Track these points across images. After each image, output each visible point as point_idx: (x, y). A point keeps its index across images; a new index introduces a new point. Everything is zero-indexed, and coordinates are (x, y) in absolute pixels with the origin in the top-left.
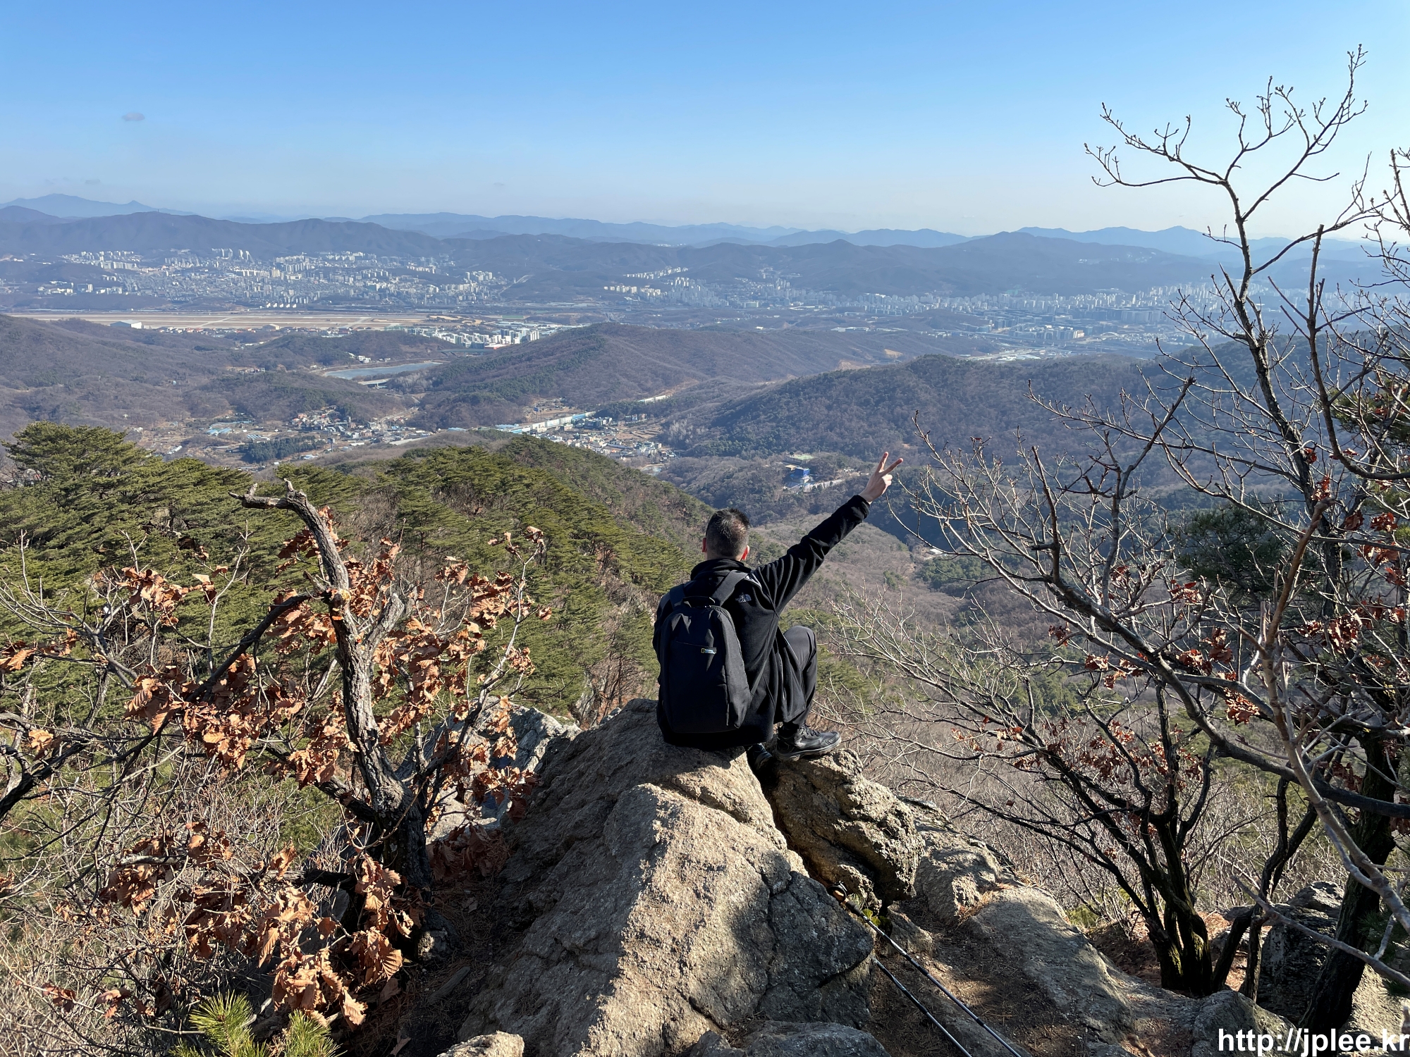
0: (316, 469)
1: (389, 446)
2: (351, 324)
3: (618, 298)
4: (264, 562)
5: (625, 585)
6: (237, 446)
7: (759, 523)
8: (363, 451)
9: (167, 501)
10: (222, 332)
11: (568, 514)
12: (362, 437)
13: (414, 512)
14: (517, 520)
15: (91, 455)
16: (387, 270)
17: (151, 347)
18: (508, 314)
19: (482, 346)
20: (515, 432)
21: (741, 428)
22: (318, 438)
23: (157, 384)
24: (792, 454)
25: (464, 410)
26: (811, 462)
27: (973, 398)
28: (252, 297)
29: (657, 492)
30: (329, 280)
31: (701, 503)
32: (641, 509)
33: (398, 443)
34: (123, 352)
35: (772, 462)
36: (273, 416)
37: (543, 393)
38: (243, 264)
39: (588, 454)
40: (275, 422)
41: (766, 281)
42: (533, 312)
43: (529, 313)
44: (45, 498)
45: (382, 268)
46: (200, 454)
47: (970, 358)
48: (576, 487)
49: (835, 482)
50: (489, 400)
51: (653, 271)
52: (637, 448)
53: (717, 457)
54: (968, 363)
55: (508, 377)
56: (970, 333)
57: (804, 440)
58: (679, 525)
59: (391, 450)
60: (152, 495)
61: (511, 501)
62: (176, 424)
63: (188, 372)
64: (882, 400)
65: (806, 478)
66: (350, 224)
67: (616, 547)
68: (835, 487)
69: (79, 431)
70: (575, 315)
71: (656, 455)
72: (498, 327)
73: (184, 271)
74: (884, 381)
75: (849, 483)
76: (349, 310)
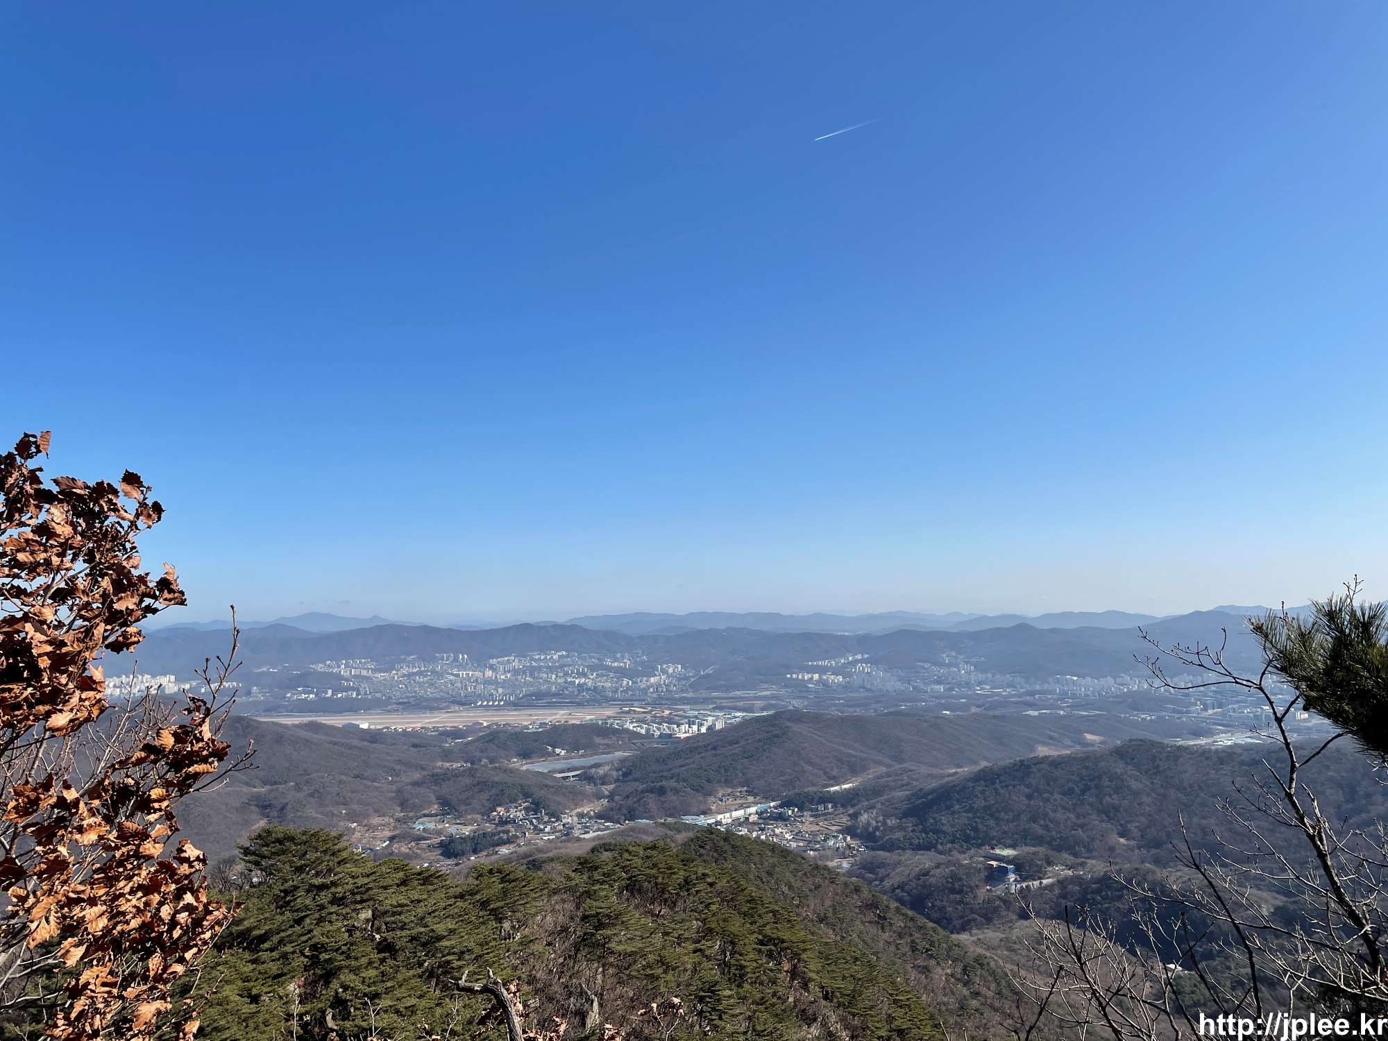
0: (508, 868)
1: (578, 839)
2: (550, 718)
3: (800, 687)
4: (453, 968)
5: (815, 1001)
6: (438, 840)
7: (963, 929)
8: (553, 845)
9: (371, 903)
10: (435, 729)
11: (752, 916)
12: (554, 831)
13: (598, 913)
14: (700, 923)
15: (311, 856)
16: (586, 666)
17: (374, 745)
18: (695, 703)
19: (670, 736)
20: (699, 823)
21: (934, 819)
22: (513, 832)
23: (374, 781)
24: (993, 848)
25: (652, 801)
26: (1015, 858)
27: (1191, 786)
28: (465, 696)
29: (847, 891)
30: (534, 678)
31: (896, 904)
32: (831, 910)
33: (587, 836)
34: (350, 752)
35: (971, 858)
36: (474, 811)
37: (728, 782)
38: (462, 667)
39: (774, 848)
40: (475, 816)
41: (950, 665)
42: (718, 701)
43: (715, 703)
44: (267, 899)
45: (582, 664)
46: (404, 849)
47: (1180, 742)
48: (762, 885)
49: (1045, 882)
50: (676, 791)
51: (834, 658)
52: (825, 840)
53: (911, 852)
54: (1179, 748)
55: (694, 766)
56: (1177, 716)
57: (1005, 832)
58: (873, 930)
59: (580, 843)
60: (361, 896)
61: (694, 902)
62: (386, 819)
63: (403, 768)
64: (1087, 788)
65: (1012, 877)
66: (557, 627)
67: (804, 956)
68: (1046, 887)
69: (304, 833)
70: (759, 703)
71: (845, 849)
72: (686, 717)
73: (410, 675)
74: (1087, 768)
75: (1061, 883)
76: (551, 705)
